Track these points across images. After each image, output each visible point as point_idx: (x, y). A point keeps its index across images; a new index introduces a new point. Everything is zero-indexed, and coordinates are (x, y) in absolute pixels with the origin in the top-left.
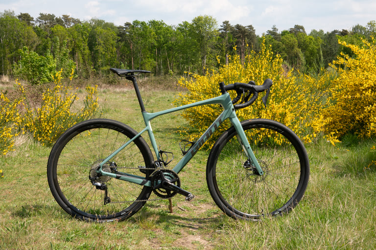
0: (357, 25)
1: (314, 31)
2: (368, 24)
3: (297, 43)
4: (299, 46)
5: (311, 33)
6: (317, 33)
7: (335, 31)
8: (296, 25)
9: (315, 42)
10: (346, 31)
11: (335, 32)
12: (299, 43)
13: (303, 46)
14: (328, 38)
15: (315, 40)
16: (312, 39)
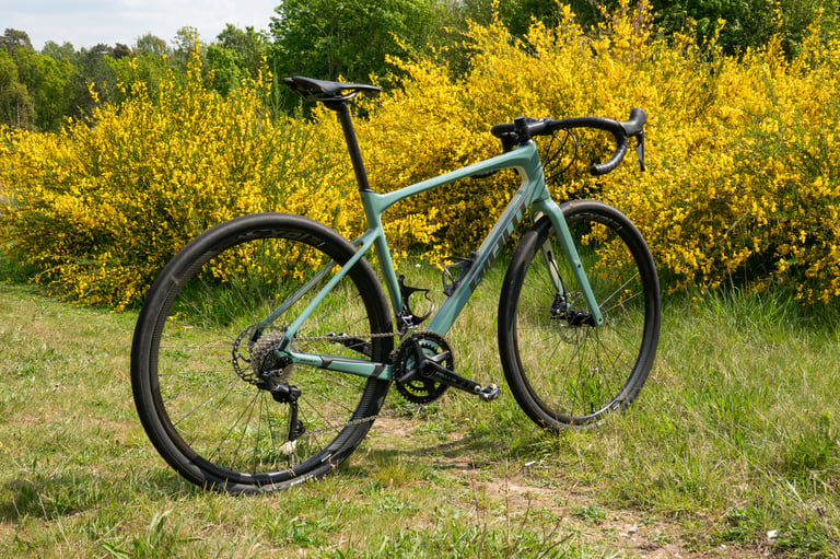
0: (146, 34)
1: (52, 45)
2: (179, 33)
3: (15, 72)
4: (22, 79)
5: (46, 49)
6: (60, 50)
7: (99, 46)
8: (8, 30)
9: (58, 69)
10: (125, 47)
11: (100, 48)
12: (19, 70)
13: (32, 78)
14: (87, 62)
15: (58, 66)
16: (49, 64)
